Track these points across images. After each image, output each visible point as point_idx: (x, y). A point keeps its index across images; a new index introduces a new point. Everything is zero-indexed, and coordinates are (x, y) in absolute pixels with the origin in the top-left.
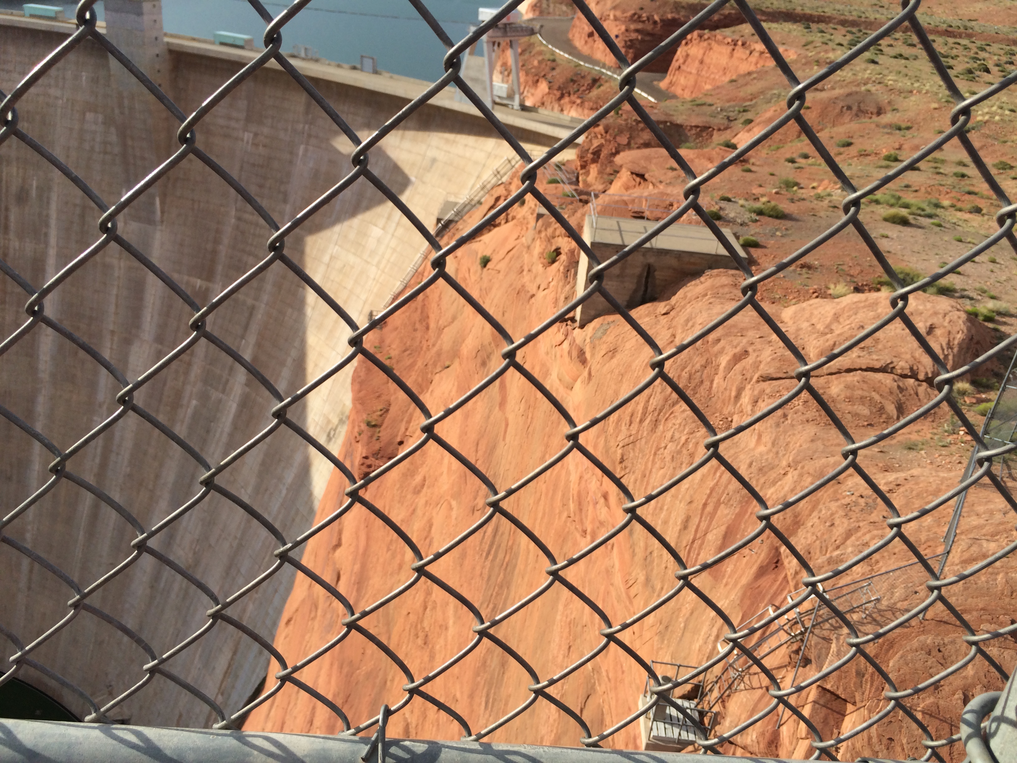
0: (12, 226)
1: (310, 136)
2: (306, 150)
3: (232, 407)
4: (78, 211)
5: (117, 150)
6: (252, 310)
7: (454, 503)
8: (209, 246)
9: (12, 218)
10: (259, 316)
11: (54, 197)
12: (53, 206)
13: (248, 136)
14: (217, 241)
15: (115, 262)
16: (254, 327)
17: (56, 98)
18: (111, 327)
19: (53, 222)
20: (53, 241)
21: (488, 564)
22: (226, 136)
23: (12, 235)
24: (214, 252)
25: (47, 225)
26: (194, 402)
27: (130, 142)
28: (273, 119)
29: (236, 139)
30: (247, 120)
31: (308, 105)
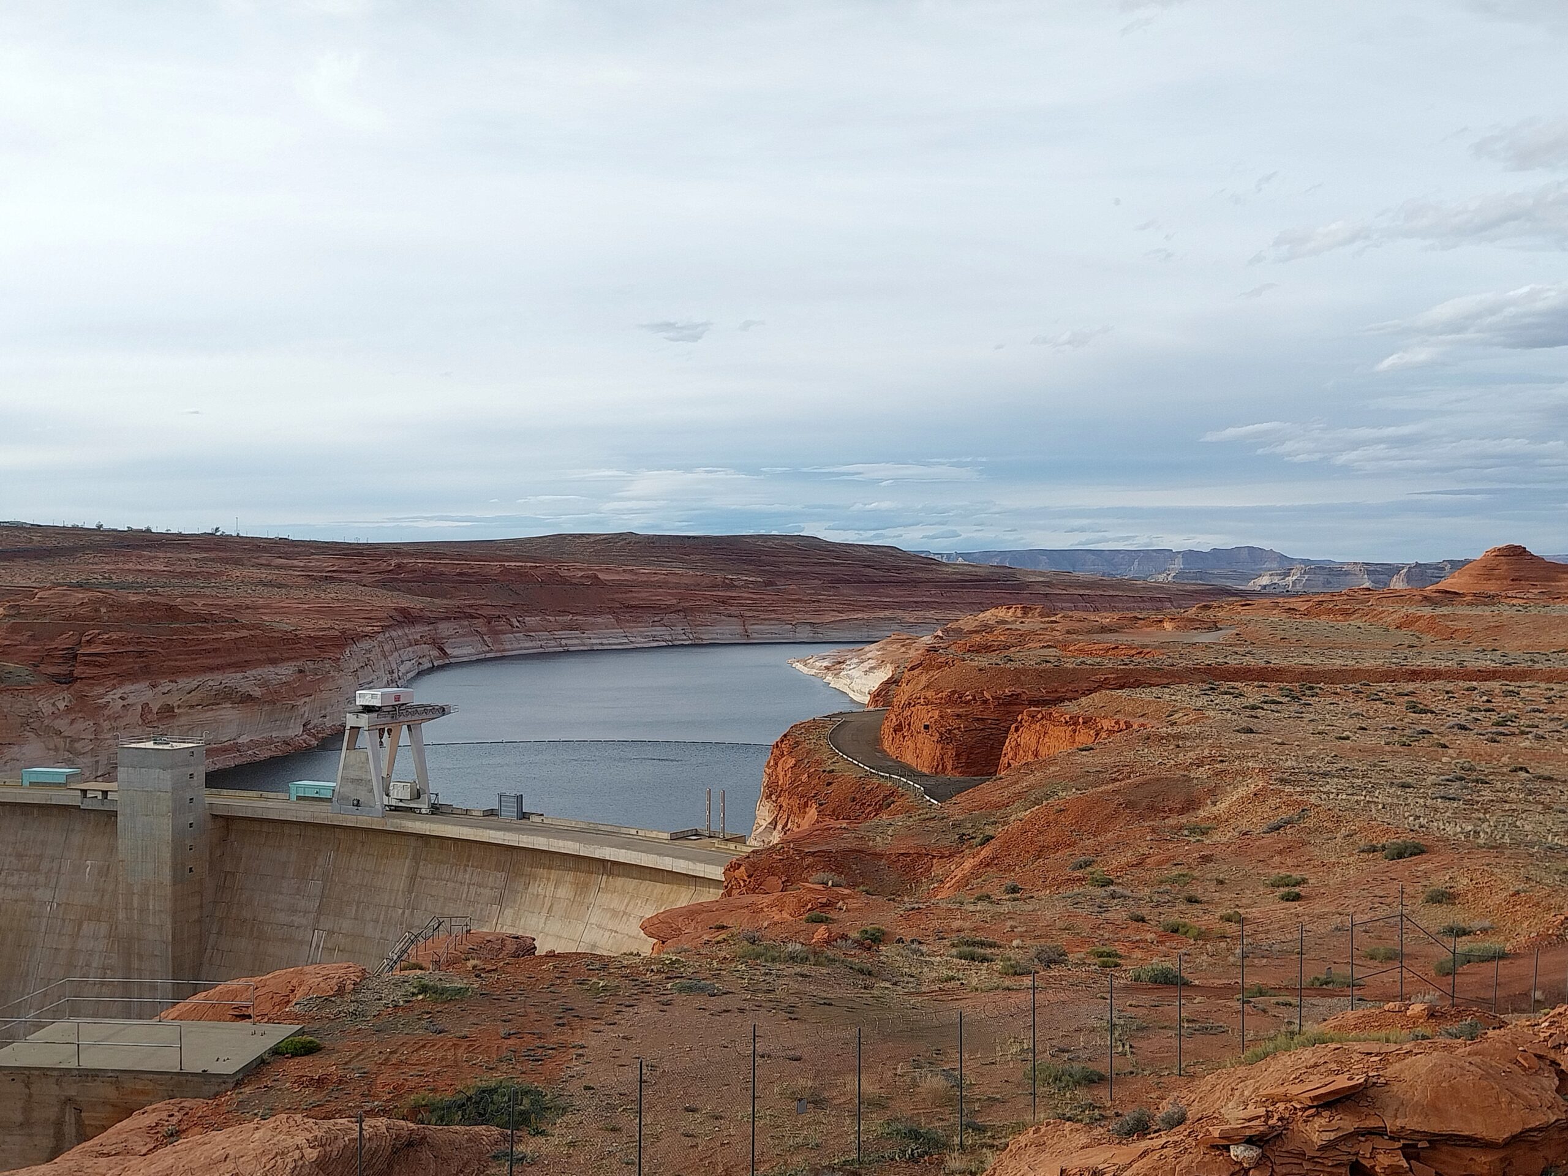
17: (43, 904)
28: (358, 903)
29: (301, 943)
30: (320, 911)
31: (413, 878)
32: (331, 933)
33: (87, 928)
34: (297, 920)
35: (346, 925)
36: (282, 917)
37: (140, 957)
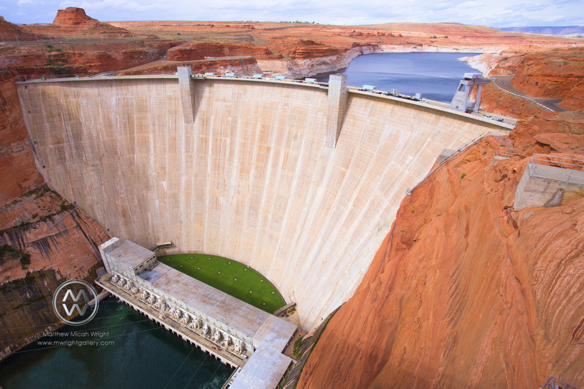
0: (291, 146)
1: (391, 121)
2: (389, 126)
3: (347, 213)
4: (311, 143)
5: (325, 124)
6: (359, 180)
7: (438, 271)
8: (349, 157)
9: (291, 144)
10: (362, 183)
11: (304, 138)
12: (304, 140)
13: (369, 121)
14: (352, 156)
15: (319, 160)
16: (359, 187)
17: (310, 107)
18: (314, 180)
19: (303, 146)
20: (302, 151)
21: (451, 299)
22: (361, 121)
23: (291, 149)
24: (350, 159)
25: (301, 146)
26: (335, 209)
27: (330, 121)
28: (379, 115)
29: (365, 121)
30: (369, 115)
31: (392, 110)
32: (372, 120)
33: (319, 113)
34: (364, 116)
35: (375, 119)
36: (361, 115)
37: (331, 120)
